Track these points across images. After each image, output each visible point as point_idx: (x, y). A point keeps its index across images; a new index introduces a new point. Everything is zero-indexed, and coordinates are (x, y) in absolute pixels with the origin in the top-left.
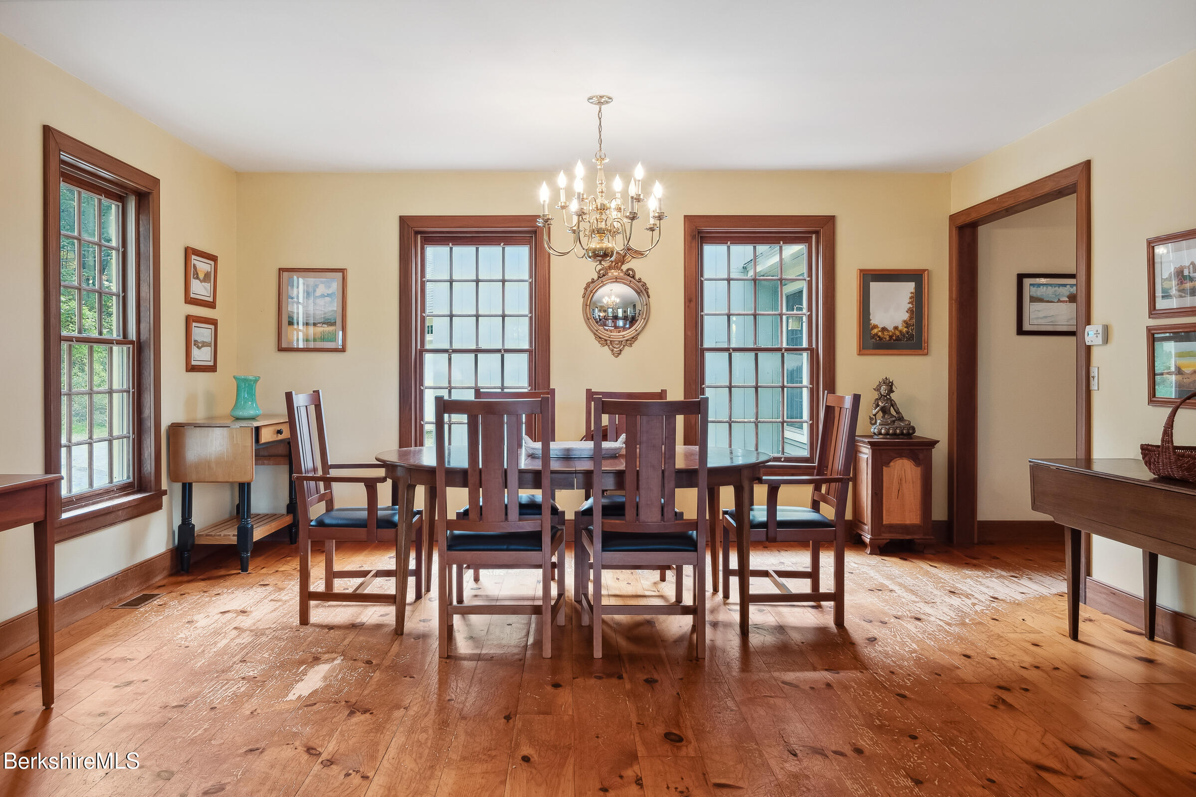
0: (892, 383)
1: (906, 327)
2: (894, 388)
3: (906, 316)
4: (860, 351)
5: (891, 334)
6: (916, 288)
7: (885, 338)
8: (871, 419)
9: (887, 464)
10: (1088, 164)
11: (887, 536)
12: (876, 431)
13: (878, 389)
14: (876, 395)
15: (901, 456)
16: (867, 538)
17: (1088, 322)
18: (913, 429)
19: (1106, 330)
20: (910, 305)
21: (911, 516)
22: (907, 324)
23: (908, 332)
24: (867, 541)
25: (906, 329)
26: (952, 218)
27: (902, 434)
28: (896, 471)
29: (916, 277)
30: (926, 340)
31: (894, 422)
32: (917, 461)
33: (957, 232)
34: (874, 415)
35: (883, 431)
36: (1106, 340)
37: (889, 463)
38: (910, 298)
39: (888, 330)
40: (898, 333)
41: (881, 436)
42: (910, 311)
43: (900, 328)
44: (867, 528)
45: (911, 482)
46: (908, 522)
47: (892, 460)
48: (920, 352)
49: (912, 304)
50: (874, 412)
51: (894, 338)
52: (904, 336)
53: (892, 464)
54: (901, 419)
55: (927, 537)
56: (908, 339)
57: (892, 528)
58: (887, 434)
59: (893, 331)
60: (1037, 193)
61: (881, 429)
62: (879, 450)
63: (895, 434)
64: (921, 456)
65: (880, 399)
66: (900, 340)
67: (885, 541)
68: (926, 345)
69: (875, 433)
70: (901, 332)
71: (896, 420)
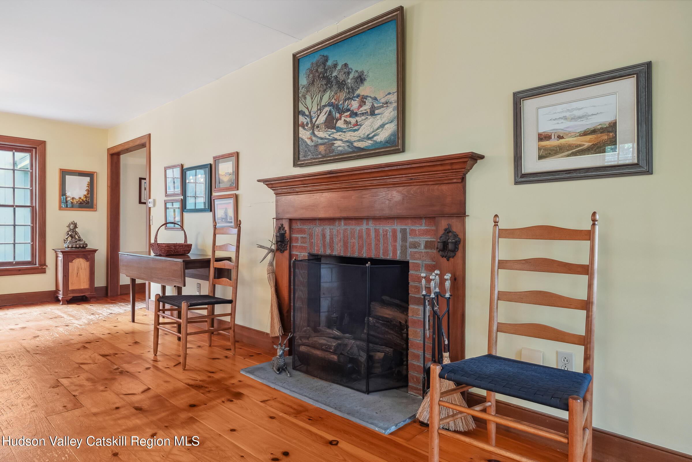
0: (76, 223)
1: (85, 198)
2: (77, 226)
3: (85, 193)
4: (60, 208)
5: (77, 201)
6: (91, 180)
7: (74, 203)
8: (64, 240)
9: (71, 261)
10: (150, 135)
11: (71, 295)
12: (66, 246)
13: (69, 226)
14: (68, 229)
15: (78, 257)
16: (60, 297)
17: (150, 198)
18: (86, 245)
19: (154, 201)
20: (88, 188)
21: (84, 285)
22: (86, 196)
23: (86, 200)
24: (60, 298)
25: (85, 199)
26: (108, 150)
27: (80, 247)
28: (76, 264)
29: (90, 175)
30: (96, 204)
31: (77, 242)
32: (87, 259)
33: (110, 156)
34: (66, 239)
35: (70, 246)
36: (154, 205)
37: (73, 261)
38: (88, 184)
39: (76, 199)
40: (81, 200)
41: (69, 249)
42: (88, 190)
43: (82, 198)
44: (61, 293)
45: (84, 269)
46: (82, 288)
47: (74, 259)
48: (92, 209)
49: (89, 187)
50: (66, 237)
51: (79, 202)
52: (84, 202)
53: (74, 261)
54: (80, 240)
55: (92, 294)
56: (86, 204)
57: (73, 291)
58: (72, 247)
59: (78, 199)
60: (135, 144)
61: (69, 245)
62: (67, 255)
63: (76, 247)
64: (89, 257)
65: (70, 231)
66: (82, 204)
67: (70, 298)
68: (96, 206)
69: (66, 247)
70: (82, 200)
71: (78, 241)
